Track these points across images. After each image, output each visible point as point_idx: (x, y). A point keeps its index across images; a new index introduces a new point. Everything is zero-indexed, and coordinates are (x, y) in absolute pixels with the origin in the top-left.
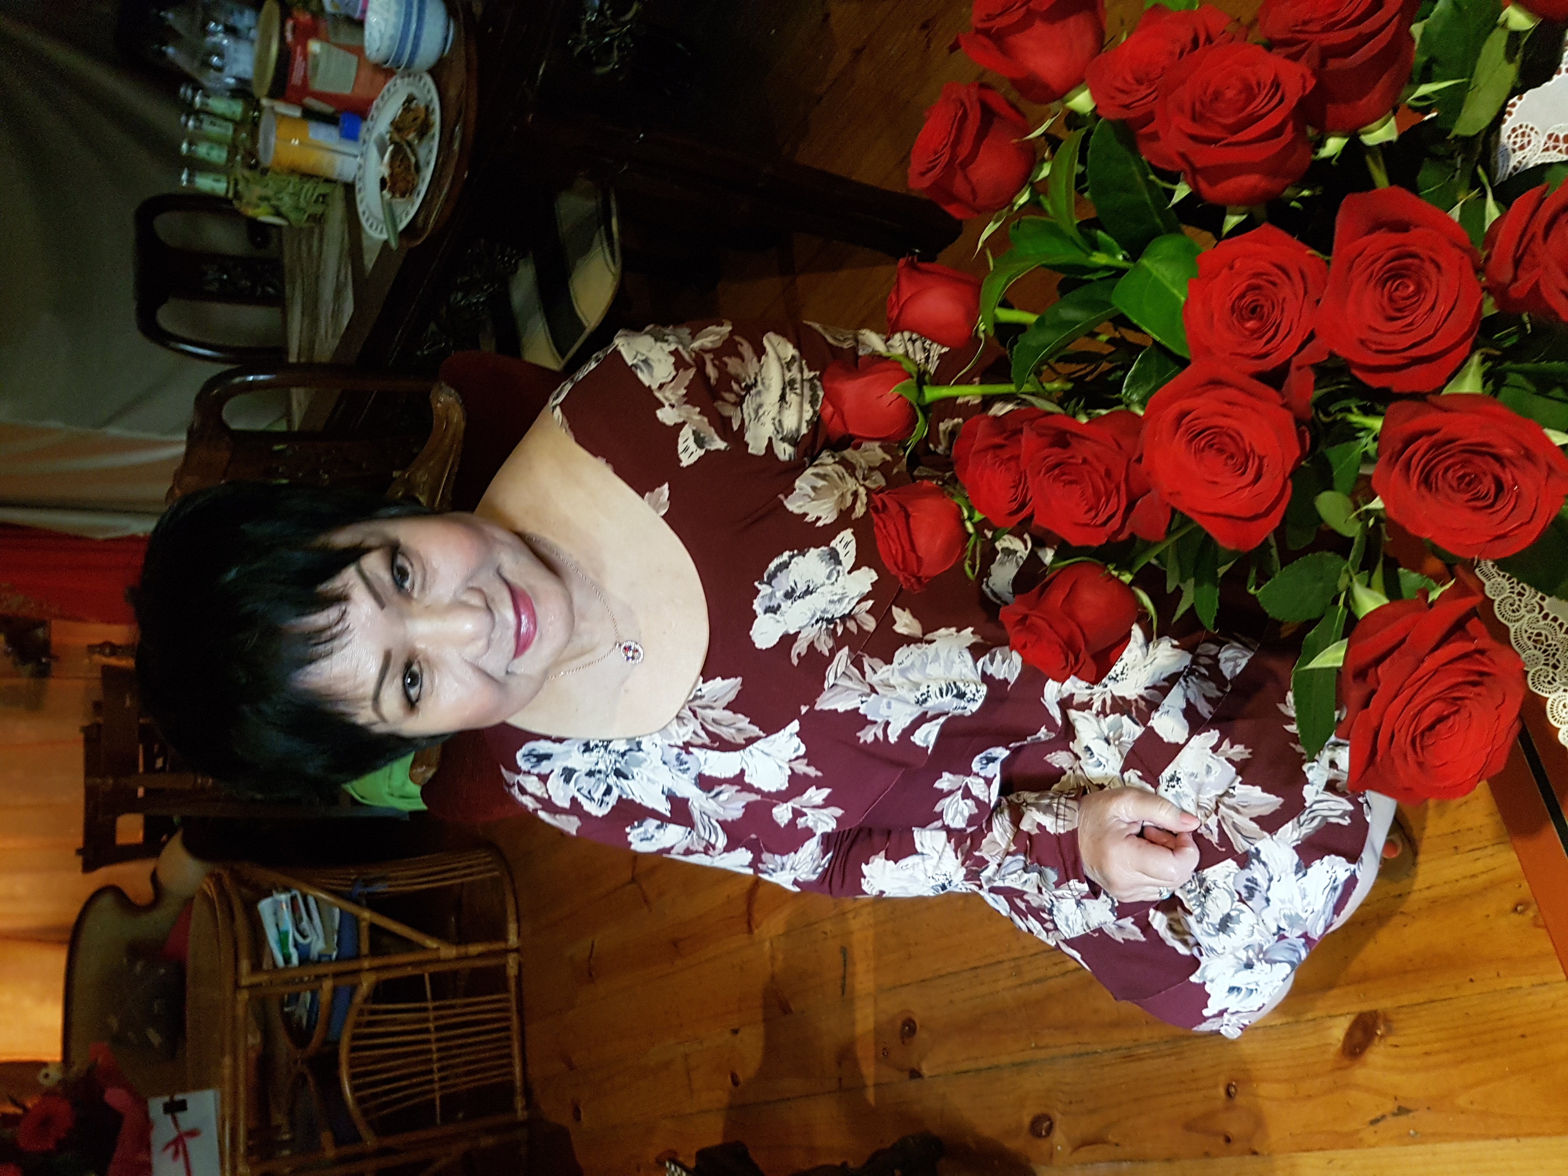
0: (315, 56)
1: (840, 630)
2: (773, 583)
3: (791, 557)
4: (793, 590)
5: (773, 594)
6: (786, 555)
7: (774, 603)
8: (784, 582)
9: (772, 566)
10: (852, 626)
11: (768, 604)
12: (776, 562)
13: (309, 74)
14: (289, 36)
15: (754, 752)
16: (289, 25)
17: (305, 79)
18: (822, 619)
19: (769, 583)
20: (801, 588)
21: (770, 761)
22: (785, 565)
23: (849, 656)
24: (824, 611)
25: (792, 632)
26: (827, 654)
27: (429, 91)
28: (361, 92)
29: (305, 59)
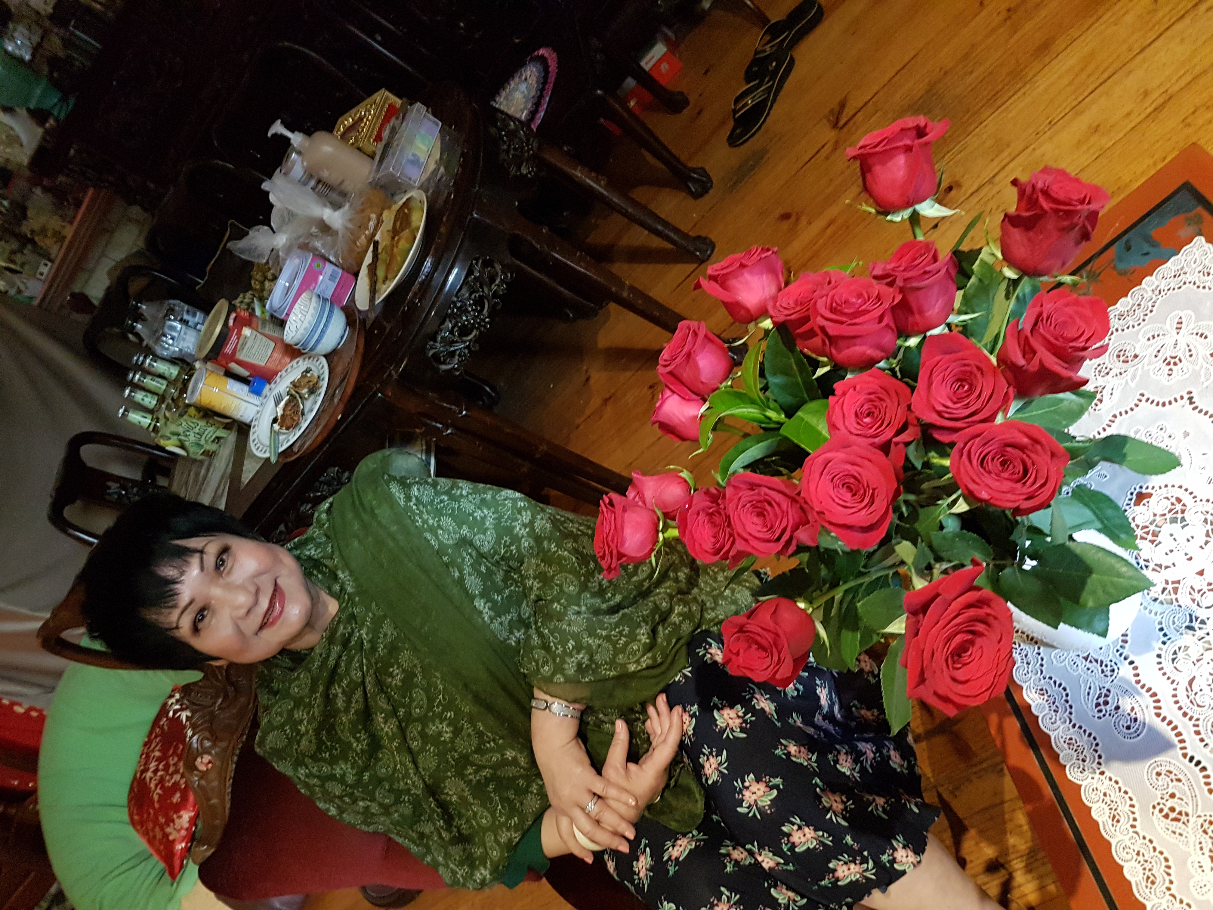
0: (246, 337)
13: (238, 348)
14: (231, 322)
16: (233, 316)
17: (234, 351)
27: (323, 367)
28: (272, 366)
29: (238, 339)
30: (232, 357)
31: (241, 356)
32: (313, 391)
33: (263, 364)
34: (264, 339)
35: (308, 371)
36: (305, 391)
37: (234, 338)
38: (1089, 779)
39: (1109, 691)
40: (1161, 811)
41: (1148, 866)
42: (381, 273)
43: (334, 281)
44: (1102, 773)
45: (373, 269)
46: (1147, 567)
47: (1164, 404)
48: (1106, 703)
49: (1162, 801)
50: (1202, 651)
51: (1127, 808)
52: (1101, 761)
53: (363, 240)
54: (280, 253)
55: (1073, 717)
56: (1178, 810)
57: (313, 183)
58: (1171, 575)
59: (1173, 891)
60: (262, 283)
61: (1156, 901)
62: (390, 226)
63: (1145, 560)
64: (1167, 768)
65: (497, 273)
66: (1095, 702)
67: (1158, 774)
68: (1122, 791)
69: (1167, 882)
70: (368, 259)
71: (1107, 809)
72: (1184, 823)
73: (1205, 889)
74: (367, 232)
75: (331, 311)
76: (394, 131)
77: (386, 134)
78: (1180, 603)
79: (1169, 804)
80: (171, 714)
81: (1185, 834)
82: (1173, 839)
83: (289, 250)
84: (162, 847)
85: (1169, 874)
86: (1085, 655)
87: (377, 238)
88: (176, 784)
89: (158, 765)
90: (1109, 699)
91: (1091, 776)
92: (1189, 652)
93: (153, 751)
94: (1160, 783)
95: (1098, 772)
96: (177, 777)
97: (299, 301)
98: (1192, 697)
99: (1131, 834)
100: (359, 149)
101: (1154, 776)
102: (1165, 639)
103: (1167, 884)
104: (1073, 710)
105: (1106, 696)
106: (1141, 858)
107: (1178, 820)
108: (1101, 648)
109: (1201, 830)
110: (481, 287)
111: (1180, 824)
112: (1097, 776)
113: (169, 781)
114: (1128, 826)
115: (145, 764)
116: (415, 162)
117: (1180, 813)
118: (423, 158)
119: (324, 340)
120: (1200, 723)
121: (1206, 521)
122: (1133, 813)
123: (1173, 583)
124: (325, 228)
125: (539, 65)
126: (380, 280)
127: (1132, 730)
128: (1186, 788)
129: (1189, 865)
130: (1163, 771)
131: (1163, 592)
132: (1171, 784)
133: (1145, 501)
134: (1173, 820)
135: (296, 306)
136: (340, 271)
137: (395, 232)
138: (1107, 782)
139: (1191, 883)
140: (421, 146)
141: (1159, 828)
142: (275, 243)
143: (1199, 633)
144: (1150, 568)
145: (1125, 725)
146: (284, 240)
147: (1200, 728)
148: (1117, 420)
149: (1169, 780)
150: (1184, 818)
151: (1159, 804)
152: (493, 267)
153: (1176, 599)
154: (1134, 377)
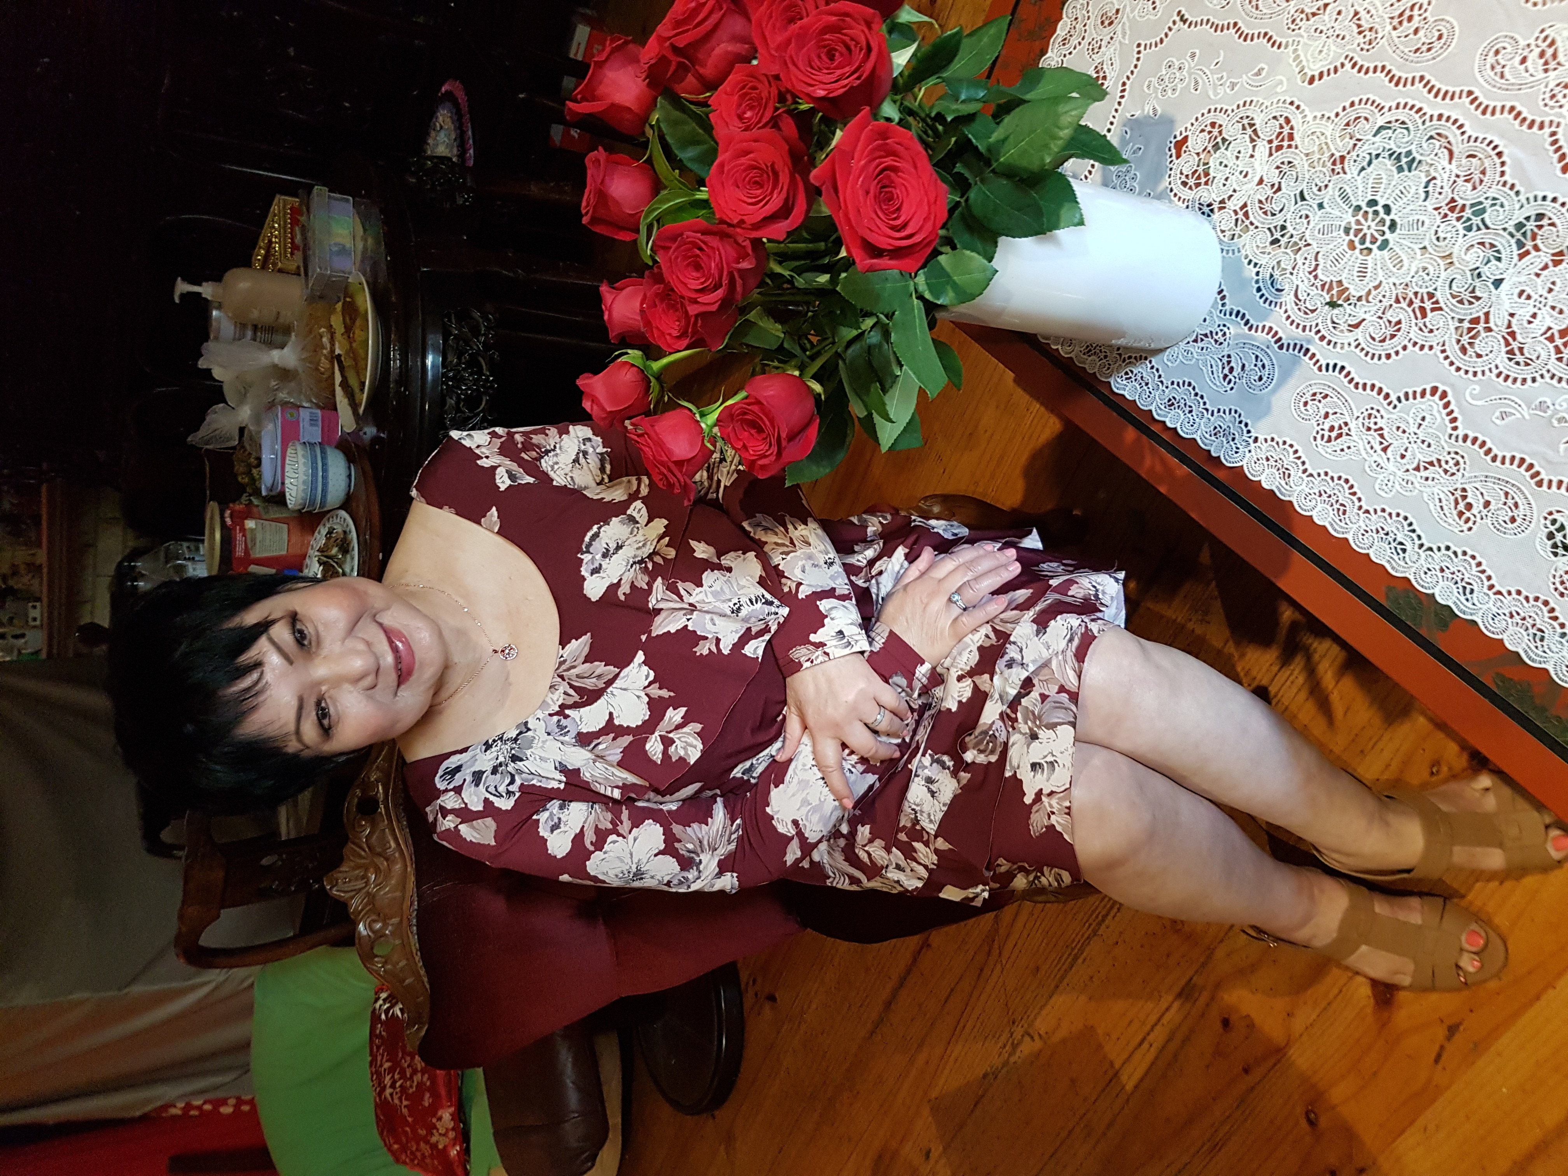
0: (252, 530)
1: (650, 566)
2: (591, 550)
3: (599, 528)
4: (608, 550)
5: (593, 558)
6: (595, 528)
7: (596, 565)
8: (598, 547)
9: (587, 539)
10: (658, 559)
11: (592, 567)
12: (590, 534)
13: (249, 546)
14: (228, 521)
15: (615, 692)
16: (228, 513)
17: (247, 551)
18: (635, 563)
19: (588, 552)
20: (613, 546)
21: (628, 694)
22: (596, 535)
23: (663, 584)
24: (635, 556)
25: (615, 581)
26: (646, 587)
27: (344, 520)
28: (296, 550)
29: (244, 535)
30: (248, 560)
31: (258, 553)
32: (345, 549)
33: (284, 553)
34: (274, 524)
35: (330, 532)
36: (334, 551)
37: (239, 536)
38: (1248, 455)
39: (1229, 356)
40: (1323, 436)
41: (1333, 500)
42: (353, 382)
43: (317, 425)
44: (1256, 440)
45: (345, 384)
46: (1212, 211)
47: (1162, 41)
48: (1231, 370)
49: (1319, 428)
50: (1293, 256)
51: (1292, 456)
52: (1249, 428)
53: (324, 364)
54: (251, 428)
55: (1207, 406)
56: (1336, 426)
57: (249, 333)
58: (1234, 204)
59: (1365, 507)
60: (249, 473)
61: (1355, 526)
62: (343, 330)
63: (1209, 205)
64: (1311, 392)
65: (478, 322)
66: (1221, 376)
67: (1306, 404)
68: (1281, 443)
69: (1356, 501)
70: (338, 379)
71: (1275, 471)
72: (1347, 434)
73: (1390, 484)
74: (325, 352)
75: (323, 453)
76: (304, 230)
77: (298, 239)
78: (1256, 223)
79: (1327, 427)
80: (383, 1017)
81: (1352, 444)
82: (1344, 457)
83: (257, 419)
84: (436, 1162)
85: (1354, 494)
86: (1194, 337)
87: (337, 352)
88: (420, 1085)
89: (393, 1077)
90: (1232, 364)
91: (1247, 450)
92: (1283, 265)
93: (381, 1066)
94: (1311, 411)
95: (1251, 441)
96: (417, 1078)
97: (287, 462)
98: (1303, 308)
99: (1306, 479)
100: (280, 271)
101: (1302, 409)
102: (1257, 269)
103: (1357, 504)
104: (1205, 399)
105: (1229, 362)
106: (1325, 496)
107: (1340, 436)
108: (1205, 320)
109: (1364, 430)
110: (467, 344)
111: (1344, 437)
112: (1253, 445)
113: (411, 1087)
114: (1300, 474)
115: (379, 1084)
116: (343, 251)
117: (1340, 428)
118: (349, 244)
119: (331, 487)
120: (1320, 327)
121: (1244, 128)
122: (1299, 458)
123: (1242, 208)
124: (284, 374)
125: (448, 104)
126: (357, 390)
127: (1265, 379)
128: (1335, 399)
129: (1368, 470)
130: (1308, 397)
131: (1236, 225)
132: (1320, 405)
133: (1184, 148)
134: (1336, 438)
135: (287, 468)
136: (319, 412)
137: (348, 329)
138: (1265, 446)
139: (1377, 487)
140: (341, 231)
141: (1328, 456)
142: (240, 419)
143: (1283, 241)
144: (1216, 210)
145: (1257, 378)
146: (249, 412)
147: (1323, 332)
148: (1127, 87)
149: (1316, 402)
150: (1345, 430)
151: (1318, 433)
152: (472, 318)
153: (1252, 224)
154: (1124, 34)
